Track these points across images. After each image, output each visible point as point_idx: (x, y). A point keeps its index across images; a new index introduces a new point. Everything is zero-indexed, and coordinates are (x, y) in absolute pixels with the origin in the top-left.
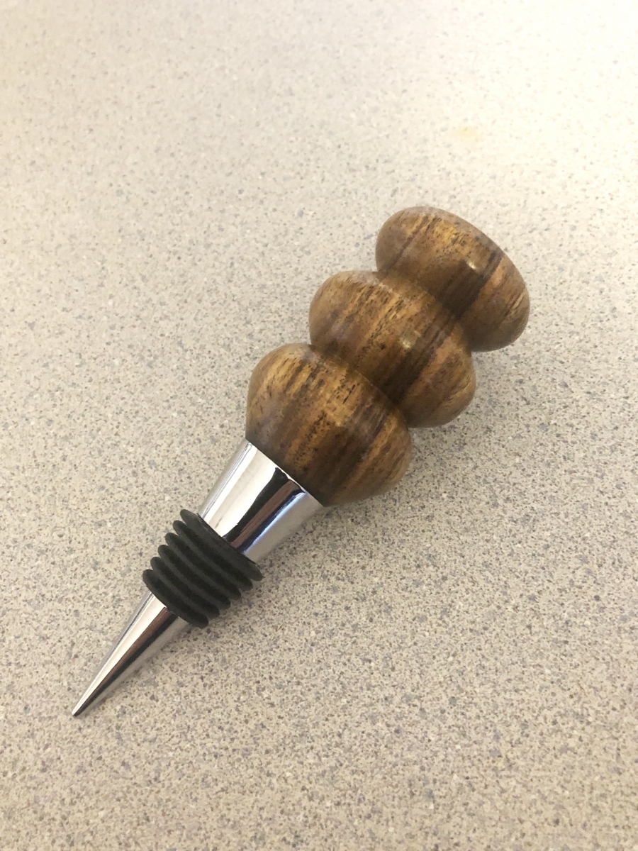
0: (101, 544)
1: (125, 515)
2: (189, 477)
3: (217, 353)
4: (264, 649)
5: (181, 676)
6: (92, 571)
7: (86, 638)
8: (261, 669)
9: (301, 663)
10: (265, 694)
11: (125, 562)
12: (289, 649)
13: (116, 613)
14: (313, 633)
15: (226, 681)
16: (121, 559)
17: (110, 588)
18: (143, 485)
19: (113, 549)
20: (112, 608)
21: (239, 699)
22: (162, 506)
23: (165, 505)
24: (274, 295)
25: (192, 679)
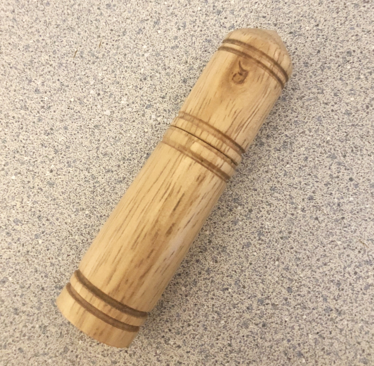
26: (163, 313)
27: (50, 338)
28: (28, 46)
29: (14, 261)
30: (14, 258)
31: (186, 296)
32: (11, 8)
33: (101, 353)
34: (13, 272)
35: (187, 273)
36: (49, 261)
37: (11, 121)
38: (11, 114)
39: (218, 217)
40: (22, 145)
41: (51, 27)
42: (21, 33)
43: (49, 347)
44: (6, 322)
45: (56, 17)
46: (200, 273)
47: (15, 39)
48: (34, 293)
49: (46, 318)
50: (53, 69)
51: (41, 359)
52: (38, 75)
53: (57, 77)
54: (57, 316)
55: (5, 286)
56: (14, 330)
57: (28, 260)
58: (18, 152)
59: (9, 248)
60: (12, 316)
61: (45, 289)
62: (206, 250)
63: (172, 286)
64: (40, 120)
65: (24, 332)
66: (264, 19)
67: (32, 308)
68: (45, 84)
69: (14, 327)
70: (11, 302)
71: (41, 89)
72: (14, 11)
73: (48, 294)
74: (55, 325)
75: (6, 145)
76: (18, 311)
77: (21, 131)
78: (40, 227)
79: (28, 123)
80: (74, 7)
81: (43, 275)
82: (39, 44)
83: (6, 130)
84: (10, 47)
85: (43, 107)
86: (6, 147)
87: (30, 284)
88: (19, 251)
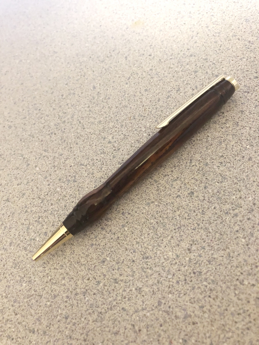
0: (111, 270)
1: (112, 250)
2: (129, 214)
3: (101, 158)
4: (227, 263)
5: (199, 302)
6: (116, 285)
7: (138, 318)
8: (234, 273)
9: (249, 256)
10: (246, 282)
11: (129, 270)
12: (239, 254)
13: (143, 296)
14: (243, 240)
15: (222, 290)
16: (126, 270)
17: (131, 287)
18: (110, 231)
19: (119, 268)
20: (140, 295)
21: (235, 294)
22: (126, 234)
23: (128, 232)
24: (107, 122)
25: (205, 300)
26: (232, 262)
27: (145, 297)
28: (100, 121)
29: (109, 246)
30: (109, 244)
31: (247, 245)
32: (87, 105)
33: (189, 302)
34: (110, 253)
35: (243, 229)
36: (135, 241)
37: (95, 162)
38: (95, 158)
39: (255, 187)
40: (105, 173)
41: (113, 109)
42: (95, 116)
43: (145, 303)
44: (109, 290)
45: (115, 103)
46: (253, 227)
47: (92, 120)
48: (127, 265)
49: (139, 282)
50: (118, 129)
51: (141, 314)
52: (109, 134)
53: (120, 133)
54: (148, 279)
55: (105, 264)
56: (116, 295)
57: (119, 243)
58: (102, 178)
59: (104, 238)
60: (113, 285)
61: (135, 261)
62: (253, 210)
63: (234, 240)
64: (114, 157)
65: (124, 295)
66: (248, 72)
67: (127, 276)
68: (114, 137)
69: (115, 293)
70: (111, 275)
71: (112, 141)
72: (89, 107)
73: (138, 264)
74: (147, 286)
75: (94, 175)
76: (117, 281)
77: (103, 166)
78: (125, 219)
79: (107, 160)
80: (125, 96)
81: (132, 251)
82: (107, 119)
83: (93, 167)
84: (89, 124)
85: (115, 150)
86: (94, 177)
87: (124, 260)
88: (112, 239)
